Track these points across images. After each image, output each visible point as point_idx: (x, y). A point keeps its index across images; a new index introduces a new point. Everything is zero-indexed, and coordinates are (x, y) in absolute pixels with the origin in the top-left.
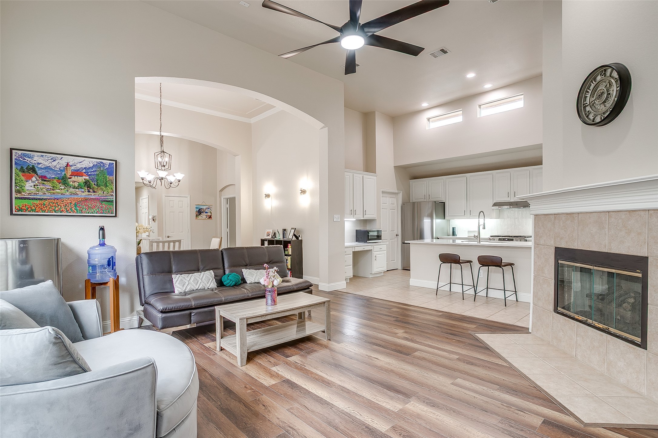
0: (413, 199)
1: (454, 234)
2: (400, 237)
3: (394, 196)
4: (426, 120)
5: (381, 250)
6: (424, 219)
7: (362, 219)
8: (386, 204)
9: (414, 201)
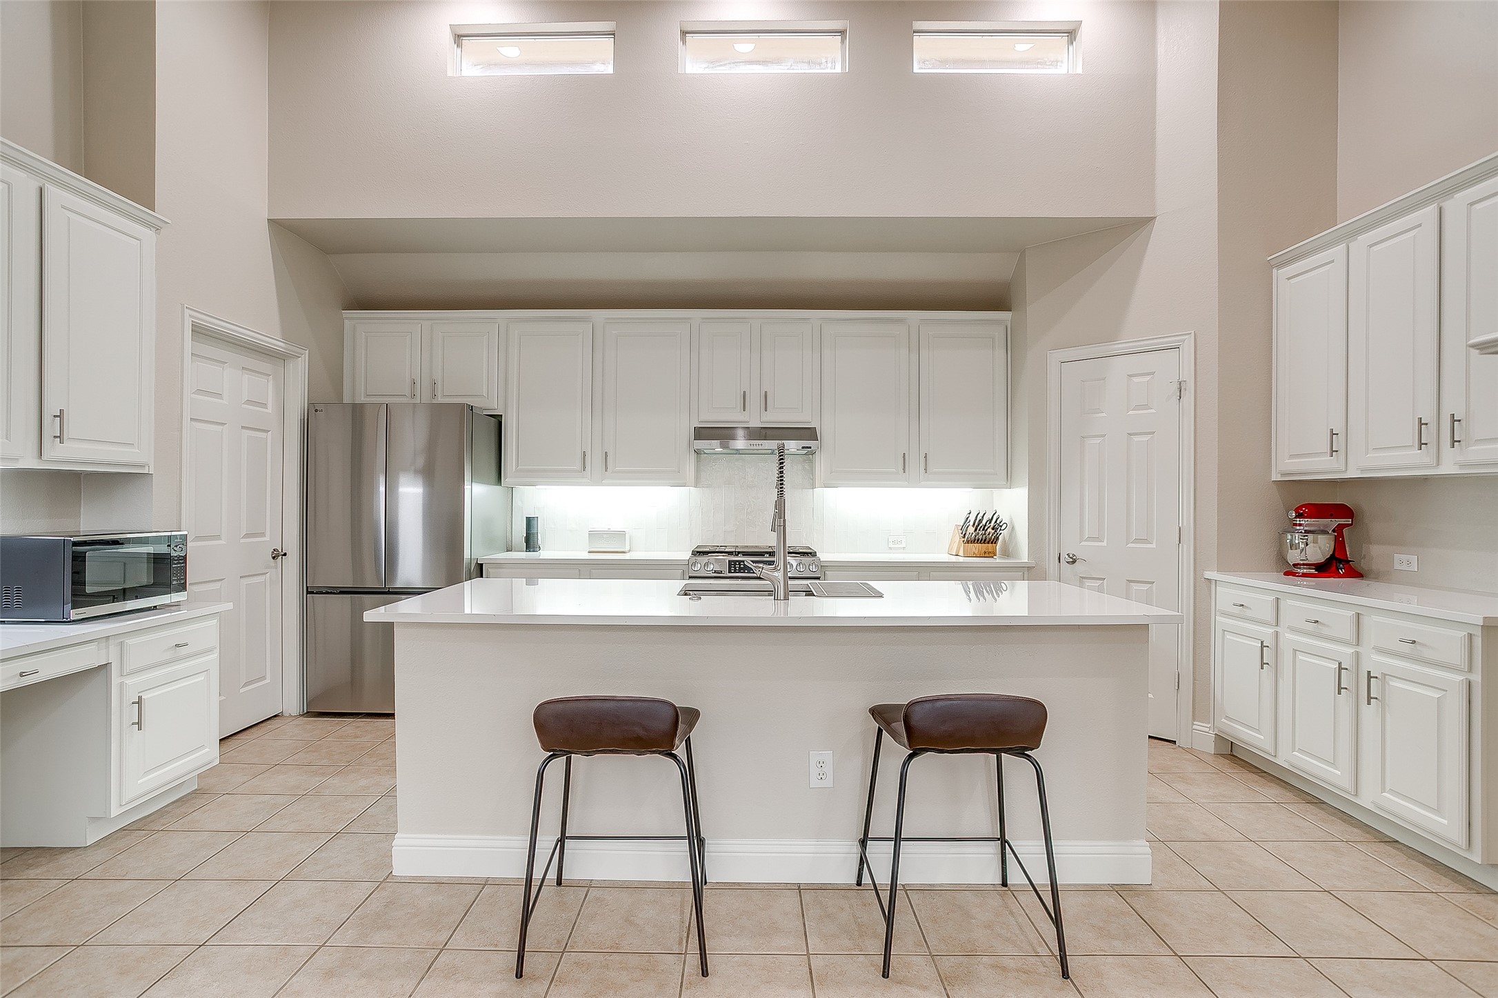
0: (358, 391)
1: (530, 543)
2: (292, 564)
3: (265, 366)
4: (447, 37)
5: (183, 651)
6: (401, 477)
7: (30, 463)
8: (219, 396)
9: (361, 399)
